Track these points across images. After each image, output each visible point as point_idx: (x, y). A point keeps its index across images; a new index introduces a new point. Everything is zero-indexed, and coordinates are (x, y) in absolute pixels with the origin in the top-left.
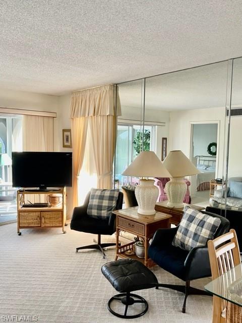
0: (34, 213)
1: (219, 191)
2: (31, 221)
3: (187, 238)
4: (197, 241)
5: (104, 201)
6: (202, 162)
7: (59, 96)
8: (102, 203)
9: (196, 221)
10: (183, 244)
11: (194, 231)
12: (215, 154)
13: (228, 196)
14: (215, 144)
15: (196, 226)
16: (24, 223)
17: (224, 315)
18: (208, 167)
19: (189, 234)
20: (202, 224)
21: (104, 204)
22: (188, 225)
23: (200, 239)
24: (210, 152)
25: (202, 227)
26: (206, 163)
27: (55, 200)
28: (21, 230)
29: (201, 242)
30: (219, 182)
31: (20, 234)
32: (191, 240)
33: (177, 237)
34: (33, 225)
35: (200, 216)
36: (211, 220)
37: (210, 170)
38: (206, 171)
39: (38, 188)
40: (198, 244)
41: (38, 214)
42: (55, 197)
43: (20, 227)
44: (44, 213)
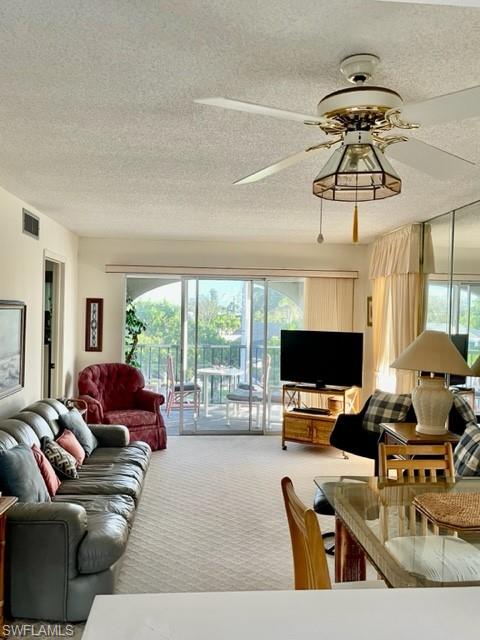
0: (304, 421)
2: (299, 432)
5: (386, 411)
7: (367, 245)
8: (383, 413)
16: (292, 434)
21: (385, 415)
27: (335, 405)
28: (287, 443)
31: (285, 448)
34: (302, 438)
39: (314, 385)
41: (308, 422)
42: (335, 401)
43: (285, 439)
44: (318, 423)
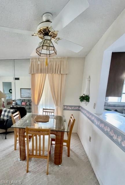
1: (14, 103)
3: (5, 117)
4: (8, 117)
6: (7, 96)
9: (7, 112)
10: (3, 120)
11: (7, 115)
12: (11, 93)
13: (17, 105)
14: (11, 90)
15: (7, 113)
17: (17, 134)
18: (10, 97)
19: (5, 116)
20: (9, 112)
22: (5, 113)
23: (9, 116)
24: (10, 92)
25: (9, 113)
26: (9, 96)
29: (9, 117)
30: (13, 101)
32: (6, 118)
33: (1, 118)
35: (8, 110)
36: (12, 110)
37: (10, 98)
38: (9, 98)
40: (8, 118)
